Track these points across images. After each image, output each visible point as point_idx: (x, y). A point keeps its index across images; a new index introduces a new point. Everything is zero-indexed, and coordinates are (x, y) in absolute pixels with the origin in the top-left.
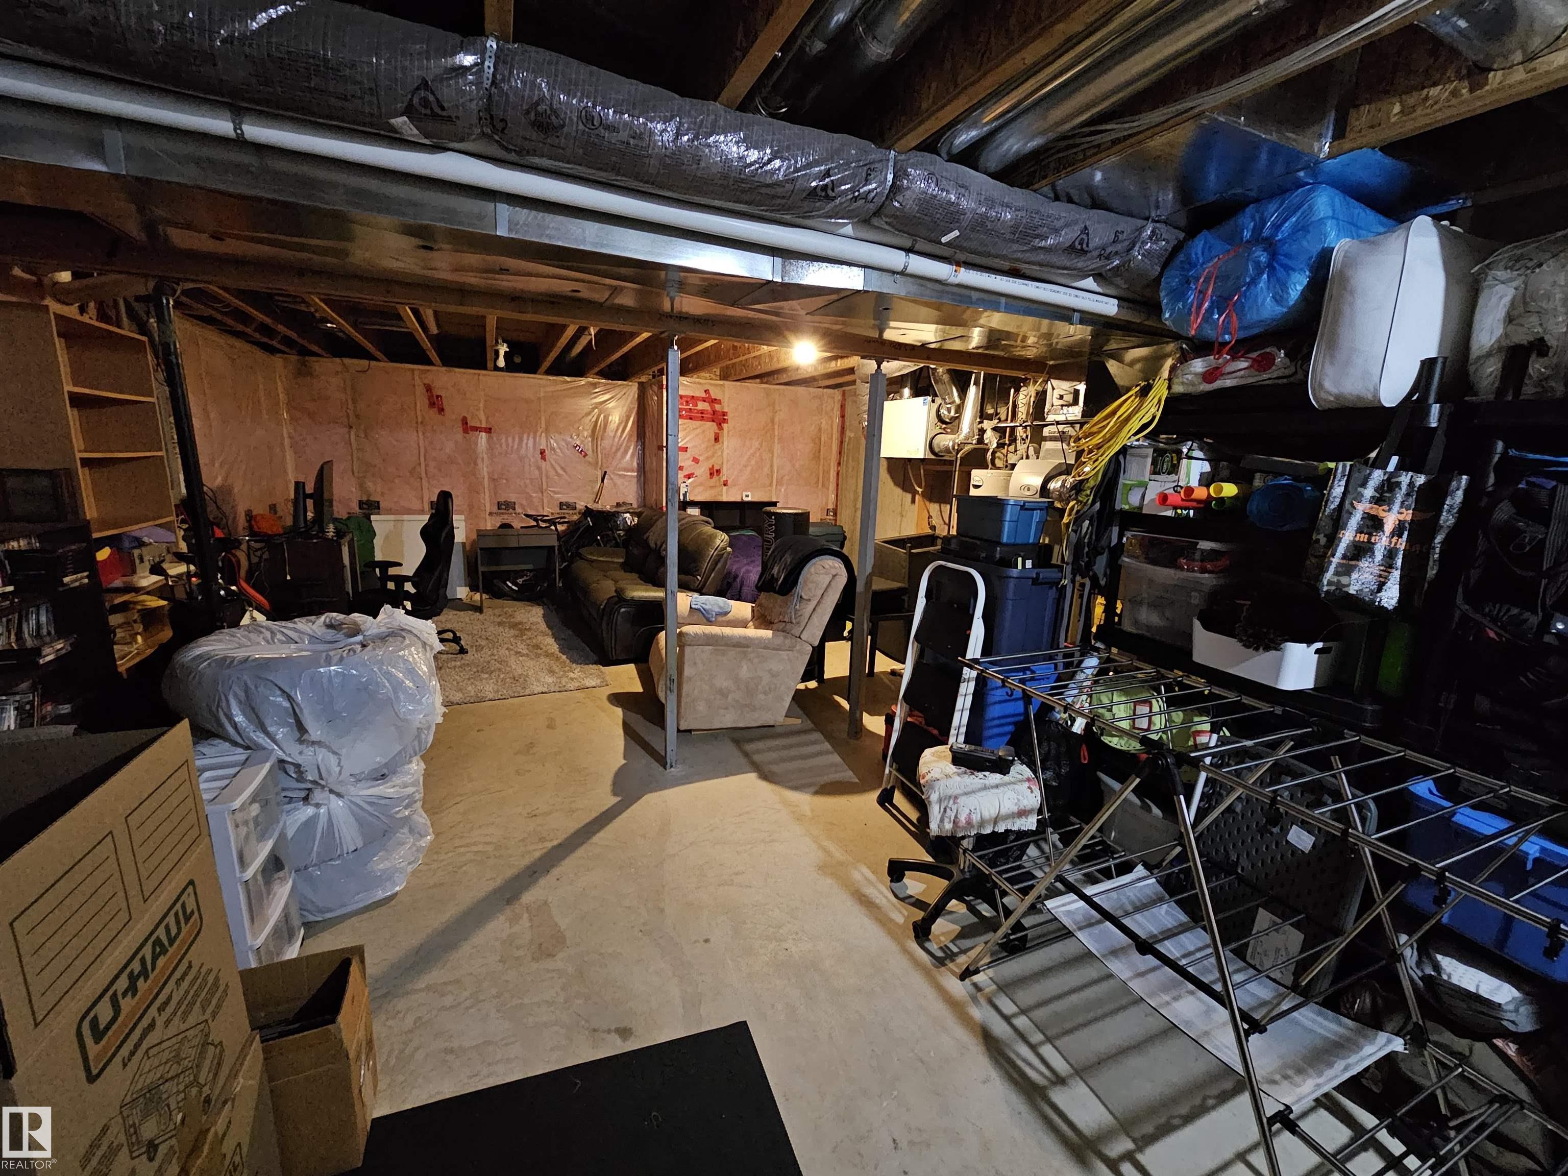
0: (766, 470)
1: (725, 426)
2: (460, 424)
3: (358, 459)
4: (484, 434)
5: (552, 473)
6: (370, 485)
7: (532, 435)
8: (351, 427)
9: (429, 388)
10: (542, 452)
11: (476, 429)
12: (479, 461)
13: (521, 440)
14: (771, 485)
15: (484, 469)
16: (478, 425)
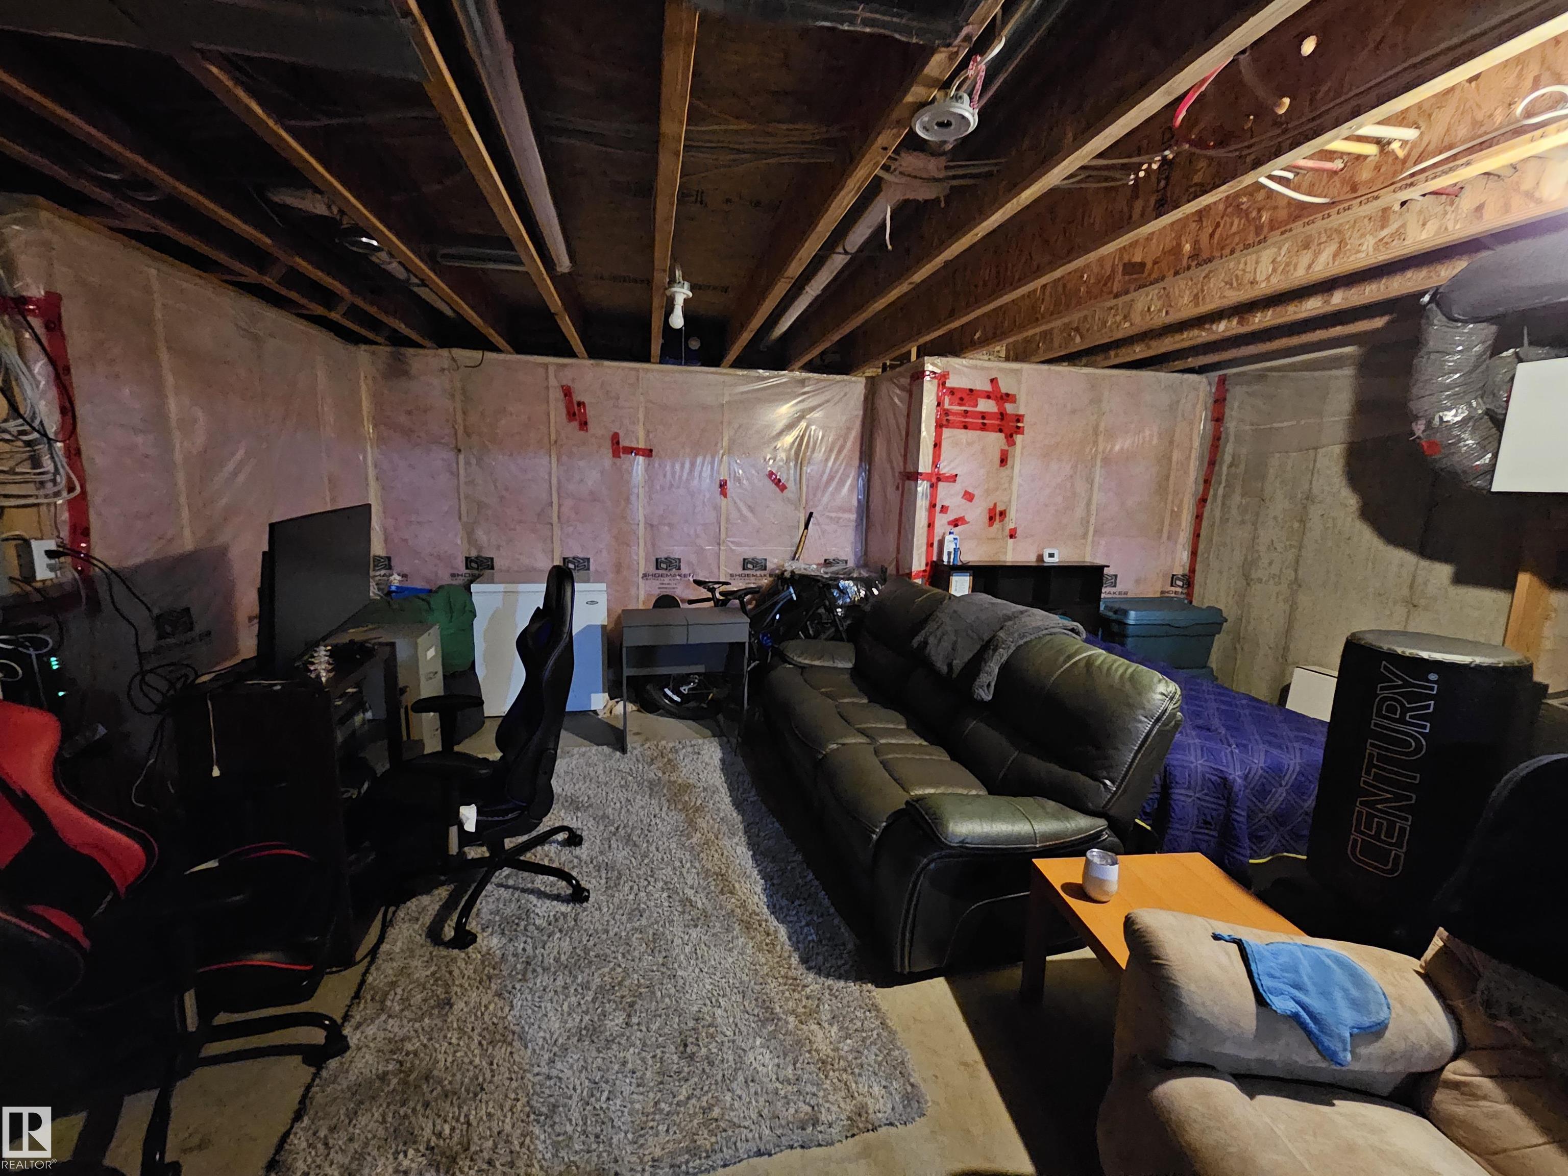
0: (1080, 512)
1: (1018, 438)
2: (608, 443)
3: (466, 497)
4: (641, 459)
5: (734, 514)
6: (481, 535)
7: (708, 458)
8: (460, 451)
9: (567, 392)
10: (723, 485)
11: (629, 450)
12: (633, 498)
13: (693, 465)
14: (1085, 536)
15: (640, 511)
16: (634, 445)
